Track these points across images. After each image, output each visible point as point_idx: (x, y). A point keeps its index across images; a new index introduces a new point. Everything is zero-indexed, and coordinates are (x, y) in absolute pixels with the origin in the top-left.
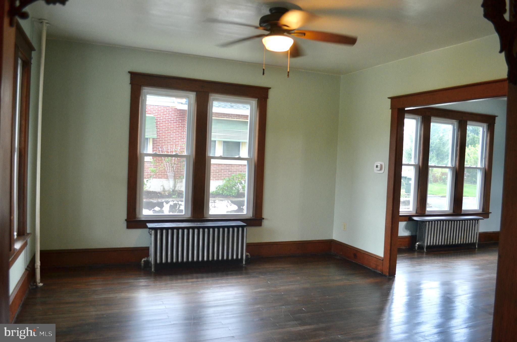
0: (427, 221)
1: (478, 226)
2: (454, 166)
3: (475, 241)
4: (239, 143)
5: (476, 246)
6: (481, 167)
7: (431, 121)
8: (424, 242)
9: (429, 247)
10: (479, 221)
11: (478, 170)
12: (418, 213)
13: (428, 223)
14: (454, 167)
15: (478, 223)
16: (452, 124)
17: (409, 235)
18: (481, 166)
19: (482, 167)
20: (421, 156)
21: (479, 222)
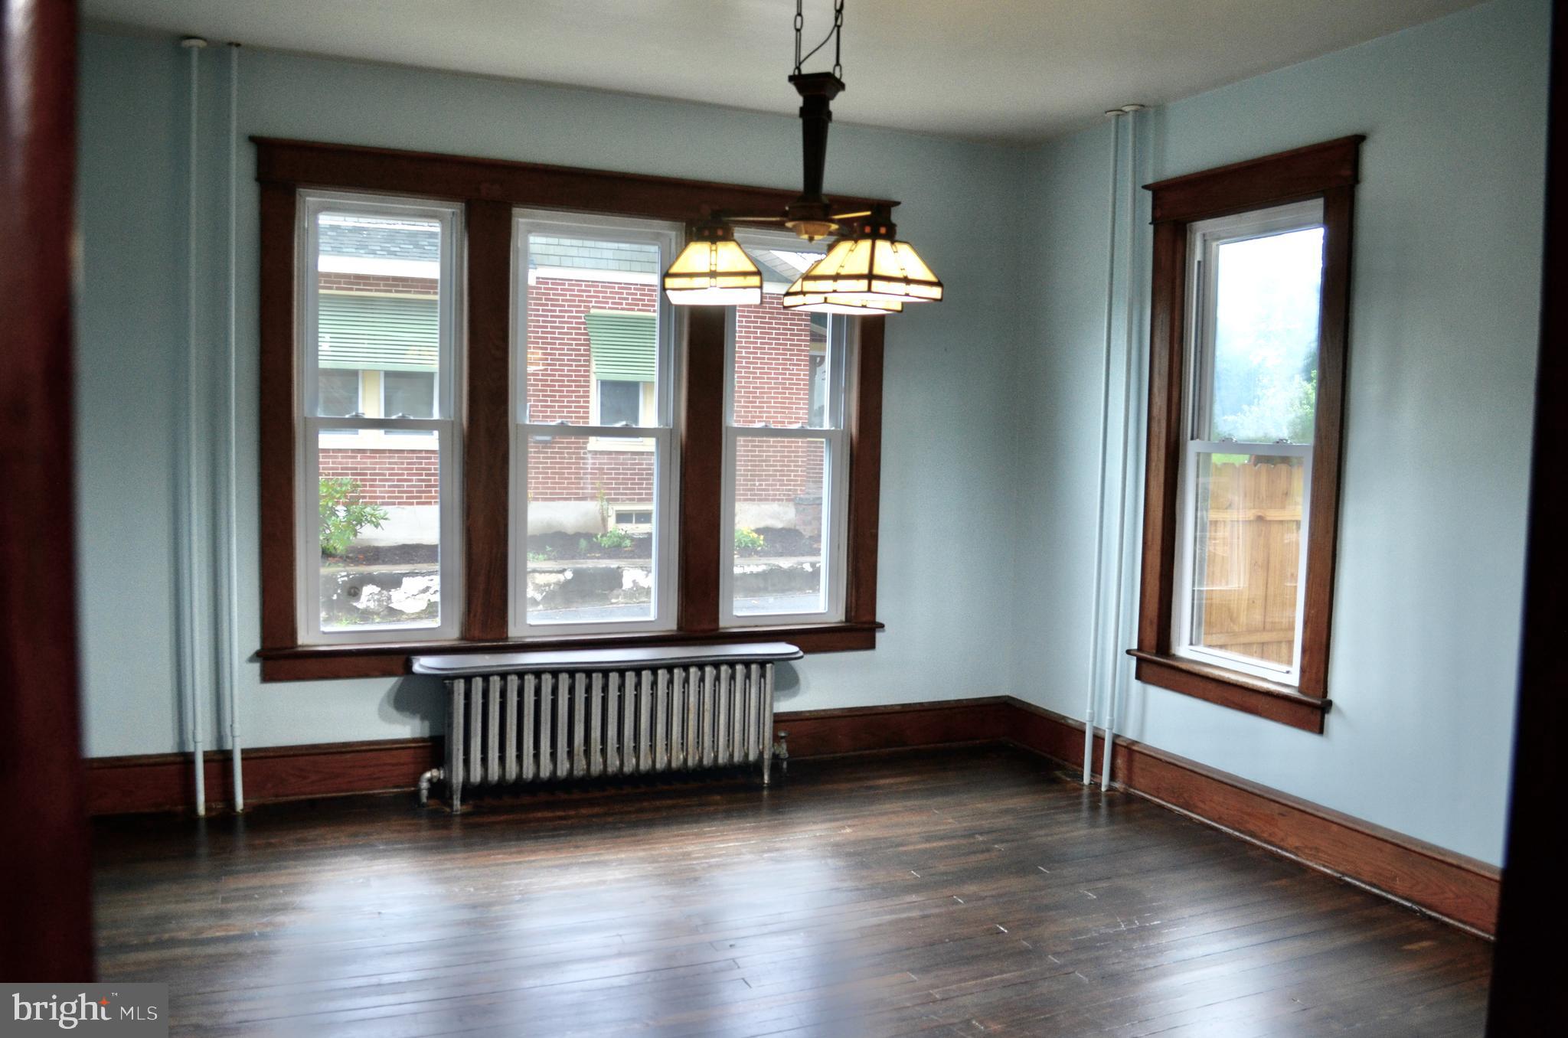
4: (354, 374)
9: (470, 791)
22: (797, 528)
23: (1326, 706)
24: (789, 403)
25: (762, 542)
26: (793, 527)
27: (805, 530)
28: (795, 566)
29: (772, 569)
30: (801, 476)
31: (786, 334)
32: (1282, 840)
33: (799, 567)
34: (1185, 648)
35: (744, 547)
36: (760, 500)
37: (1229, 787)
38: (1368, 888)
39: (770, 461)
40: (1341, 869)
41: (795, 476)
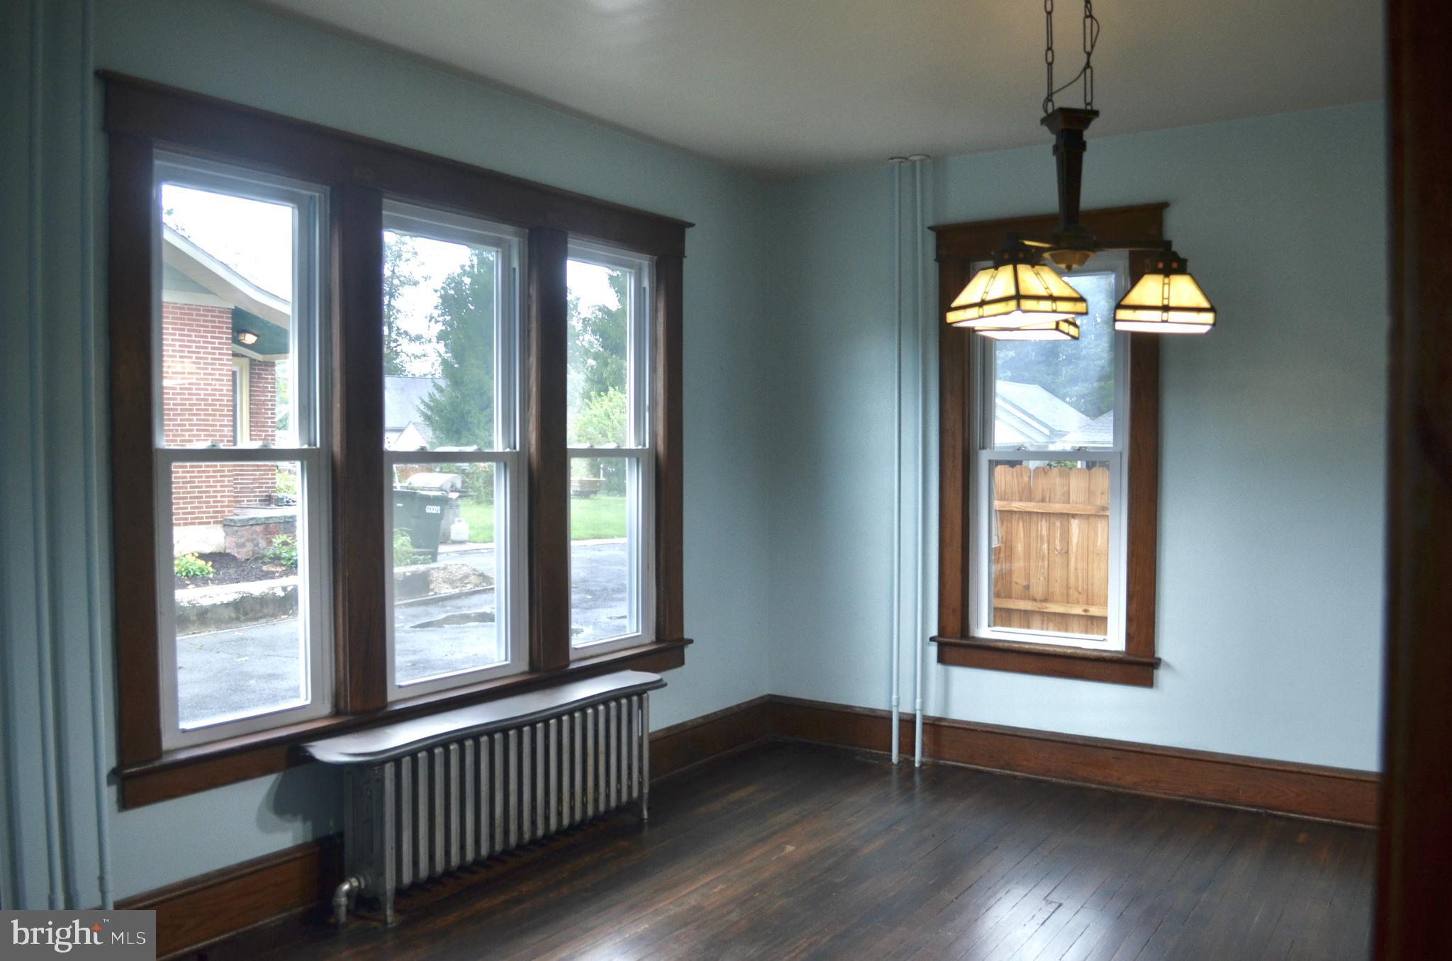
0: (384, 762)
1: (645, 718)
2: (518, 448)
3: (635, 794)
5: (641, 811)
6: (640, 447)
7: (384, 222)
8: (381, 873)
9: (409, 896)
10: (645, 695)
11: (627, 459)
12: (345, 714)
13: (389, 769)
14: (517, 452)
15: (641, 706)
16: (496, 243)
17: (300, 841)
18: (640, 444)
19: (644, 445)
20: (339, 405)
21: (645, 701)
22: (228, 551)
23: (1155, 664)
24: (213, 420)
25: (211, 569)
26: (222, 551)
27: (238, 553)
28: (266, 592)
29: (242, 597)
30: (229, 496)
31: (207, 348)
32: (1119, 779)
33: (271, 592)
34: (984, 630)
35: (193, 576)
36: (186, 524)
37: (1060, 744)
38: (1213, 804)
39: (194, 482)
40: (1182, 793)
41: (222, 497)
